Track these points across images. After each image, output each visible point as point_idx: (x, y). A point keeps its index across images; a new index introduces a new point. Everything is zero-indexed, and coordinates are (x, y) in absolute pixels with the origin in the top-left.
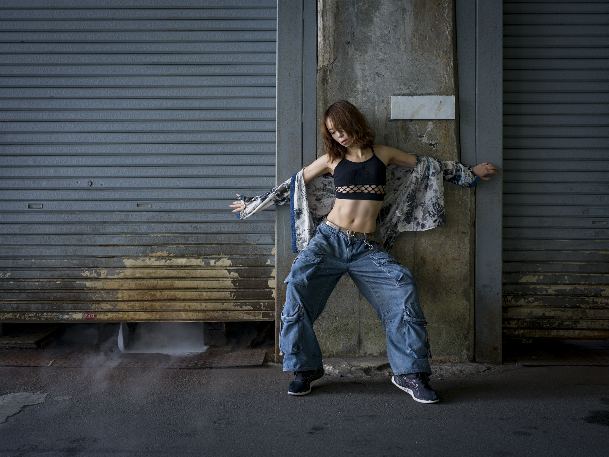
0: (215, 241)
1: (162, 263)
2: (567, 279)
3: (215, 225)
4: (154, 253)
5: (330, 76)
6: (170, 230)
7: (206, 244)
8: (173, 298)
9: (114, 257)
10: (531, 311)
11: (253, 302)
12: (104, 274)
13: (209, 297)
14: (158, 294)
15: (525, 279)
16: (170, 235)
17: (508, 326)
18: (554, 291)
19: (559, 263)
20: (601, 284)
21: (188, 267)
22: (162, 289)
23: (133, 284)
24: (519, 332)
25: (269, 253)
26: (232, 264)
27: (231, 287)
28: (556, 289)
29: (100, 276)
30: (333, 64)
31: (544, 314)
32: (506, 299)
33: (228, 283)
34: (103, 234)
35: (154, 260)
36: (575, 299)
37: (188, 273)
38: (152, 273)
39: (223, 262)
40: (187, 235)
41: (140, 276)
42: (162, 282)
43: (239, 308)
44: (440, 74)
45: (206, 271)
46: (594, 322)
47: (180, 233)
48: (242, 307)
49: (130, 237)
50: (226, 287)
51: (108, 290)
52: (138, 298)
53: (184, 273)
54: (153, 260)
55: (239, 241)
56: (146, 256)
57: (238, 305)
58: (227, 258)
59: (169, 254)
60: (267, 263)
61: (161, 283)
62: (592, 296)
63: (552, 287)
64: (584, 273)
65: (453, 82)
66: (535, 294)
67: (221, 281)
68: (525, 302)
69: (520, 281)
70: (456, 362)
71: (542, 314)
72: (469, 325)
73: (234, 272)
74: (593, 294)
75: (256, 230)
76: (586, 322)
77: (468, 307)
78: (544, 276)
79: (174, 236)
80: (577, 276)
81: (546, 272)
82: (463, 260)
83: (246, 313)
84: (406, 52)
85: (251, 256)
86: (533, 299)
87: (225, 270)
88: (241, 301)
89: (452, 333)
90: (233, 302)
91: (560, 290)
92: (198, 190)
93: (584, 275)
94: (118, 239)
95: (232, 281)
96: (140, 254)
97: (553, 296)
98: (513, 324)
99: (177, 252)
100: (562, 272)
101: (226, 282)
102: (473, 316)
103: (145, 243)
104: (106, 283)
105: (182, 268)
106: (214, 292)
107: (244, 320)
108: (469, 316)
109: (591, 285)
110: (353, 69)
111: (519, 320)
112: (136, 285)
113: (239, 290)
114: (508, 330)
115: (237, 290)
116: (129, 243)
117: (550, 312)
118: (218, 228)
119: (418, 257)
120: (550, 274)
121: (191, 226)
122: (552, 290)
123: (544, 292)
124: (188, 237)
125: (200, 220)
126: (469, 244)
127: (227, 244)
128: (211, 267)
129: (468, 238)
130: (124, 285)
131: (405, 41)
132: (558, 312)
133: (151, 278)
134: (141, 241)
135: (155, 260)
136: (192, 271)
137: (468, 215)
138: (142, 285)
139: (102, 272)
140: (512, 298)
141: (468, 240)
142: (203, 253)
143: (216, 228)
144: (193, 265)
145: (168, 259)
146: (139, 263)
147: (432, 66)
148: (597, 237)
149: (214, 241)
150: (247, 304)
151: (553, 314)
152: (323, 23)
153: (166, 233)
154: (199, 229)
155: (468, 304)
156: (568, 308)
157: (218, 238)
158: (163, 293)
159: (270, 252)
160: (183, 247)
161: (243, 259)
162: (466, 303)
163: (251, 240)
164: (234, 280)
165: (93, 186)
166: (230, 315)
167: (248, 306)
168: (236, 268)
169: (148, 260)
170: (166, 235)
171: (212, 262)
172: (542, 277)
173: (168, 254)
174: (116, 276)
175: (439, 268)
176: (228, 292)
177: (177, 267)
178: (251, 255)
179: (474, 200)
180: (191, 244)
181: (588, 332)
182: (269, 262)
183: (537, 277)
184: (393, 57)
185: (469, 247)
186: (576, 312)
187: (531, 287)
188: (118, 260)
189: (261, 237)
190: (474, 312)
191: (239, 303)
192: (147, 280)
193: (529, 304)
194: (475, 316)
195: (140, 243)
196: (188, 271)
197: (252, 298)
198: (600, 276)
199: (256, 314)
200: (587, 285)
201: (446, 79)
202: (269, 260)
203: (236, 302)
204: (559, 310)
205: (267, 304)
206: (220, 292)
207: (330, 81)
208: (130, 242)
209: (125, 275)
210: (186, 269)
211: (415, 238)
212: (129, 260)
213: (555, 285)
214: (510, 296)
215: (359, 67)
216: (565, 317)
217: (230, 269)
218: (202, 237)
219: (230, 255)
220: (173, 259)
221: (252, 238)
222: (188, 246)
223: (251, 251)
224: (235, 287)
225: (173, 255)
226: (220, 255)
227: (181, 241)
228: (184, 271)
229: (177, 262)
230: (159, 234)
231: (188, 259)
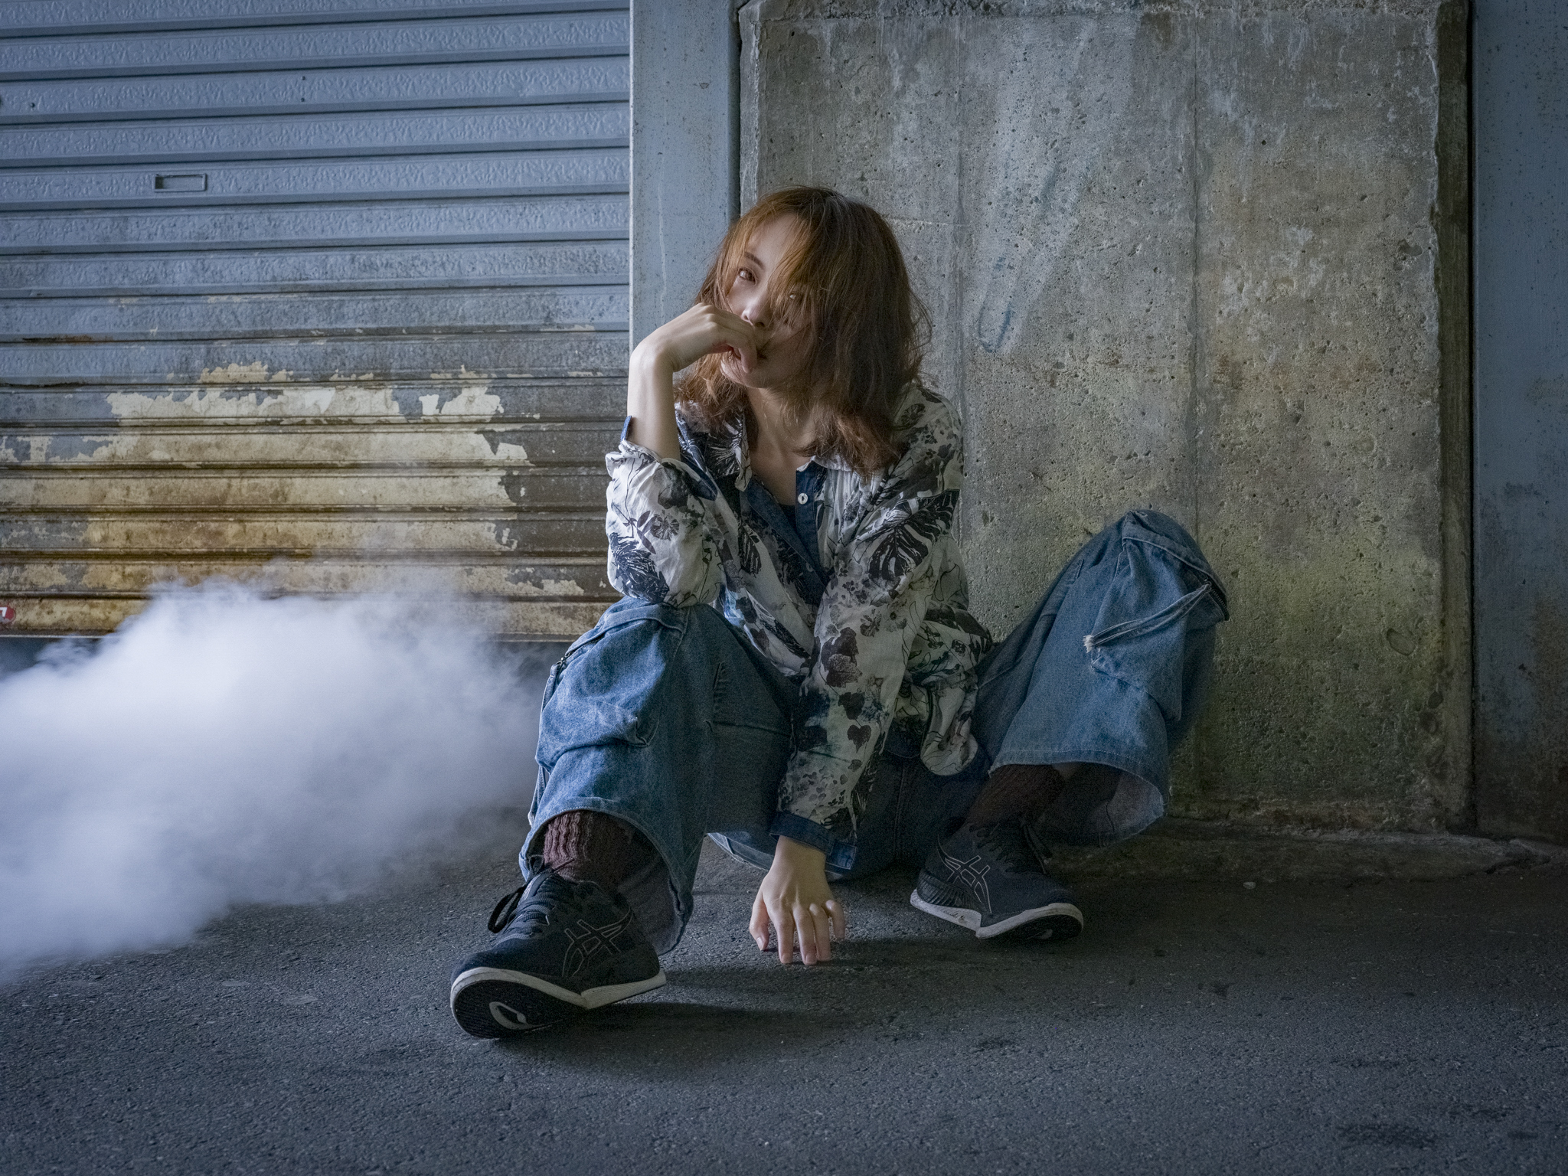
0: (440, 318)
1: (245, 407)
3: (439, 254)
4: (218, 369)
6: (275, 279)
7: (409, 331)
8: (285, 545)
9: (77, 385)
11: (585, 566)
12: (41, 449)
13: (417, 541)
14: (231, 529)
16: (276, 296)
21: (340, 423)
22: (244, 512)
23: (140, 491)
26: (502, 410)
27: (500, 504)
29: (27, 456)
33: (489, 488)
34: (39, 297)
35: (218, 394)
37: (338, 447)
38: (210, 445)
39: (471, 401)
40: (336, 298)
41: (167, 457)
42: (245, 482)
43: (529, 589)
45: (406, 438)
47: (312, 291)
48: (541, 587)
49: (133, 305)
50: (482, 504)
51: (52, 514)
52: (161, 545)
53: (324, 447)
54: (213, 394)
55: (531, 317)
56: (191, 383)
57: (526, 578)
58: (484, 385)
59: (272, 370)
61: (243, 489)
67: (463, 480)
70: (1382, 830)
72: (1442, 664)
73: (510, 442)
75: (592, 269)
77: (1435, 581)
79: (288, 302)
82: (1409, 373)
83: (559, 608)
85: (578, 377)
87: (477, 433)
88: (537, 561)
89: (1362, 699)
90: (508, 567)
94: (93, 314)
95: (502, 478)
96: (169, 372)
99: (300, 363)
101: (480, 482)
103: (188, 330)
104: (48, 484)
105: (319, 428)
106: (437, 525)
108: (1443, 623)
112: (151, 493)
113: (530, 517)
115: (524, 517)
116: (130, 329)
118: (449, 268)
119: (1208, 359)
121: (353, 261)
124: (342, 304)
125: (383, 235)
126: (1437, 300)
127: (483, 330)
128: (425, 422)
129: (1431, 273)
130: (109, 495)
133: (205, 467)
134: (175, 322)
135: (221, 396)
136: (356, 437)
137: (1432, 169)
138: (174, 494)
139: (32, 444)
141: (1431, 282)
142: (395, 365)
143: (442, 265)
144: (358, 413)
145: (269, 392)
146: (163, 406)
149: (435, 318)
150: (559, 575)
153: (262, 290)
154: (382, 271)
155: (1436, 568)
157: (453, 308)
158: (249, 525)
160: (321, 343)
161: (546, 390)
162: (1423, 563)
163: (575, 312)
164: (509, 476)
166: (497, 618)
167: (565, 583)
168: (518, 427)
169: (195, 395)
170: (263, 297)
171: (429, 405)
173: (269, 370)
174: (82, 459)
175: (1301, 407)
176: (487, 524)
177: (301, 424)
178: (574, 374)
179: (1463, 107)
180: (351, 332)
185: (1434, 312)
188: (91, 395)
189: (611, 299)
190: (1467, 608)
191: (530, 570)
192: (191, 474)
194: (1473, 626)
195: (170, 330)
196: (339, 438)
197: (579, 550)
203: (517, 566)
206: (457, 524)
208: (135, 324)
209: (114, 456)
210: (332, 430)
211: (1196, 274)
212: (130, 396)
217: (496, 430)
218: (391, 302)
219: (494, 376)
220: (285, 392)
221: (577, 303)
222: (342, 341)
223: (575, 356)
224: (514, 504)
225: (288, 375)
226: (455, 374)
227: (314, 324)
228: (324, 438)
229: (299, 404)
230: (238, 294)
231: (342, 389)
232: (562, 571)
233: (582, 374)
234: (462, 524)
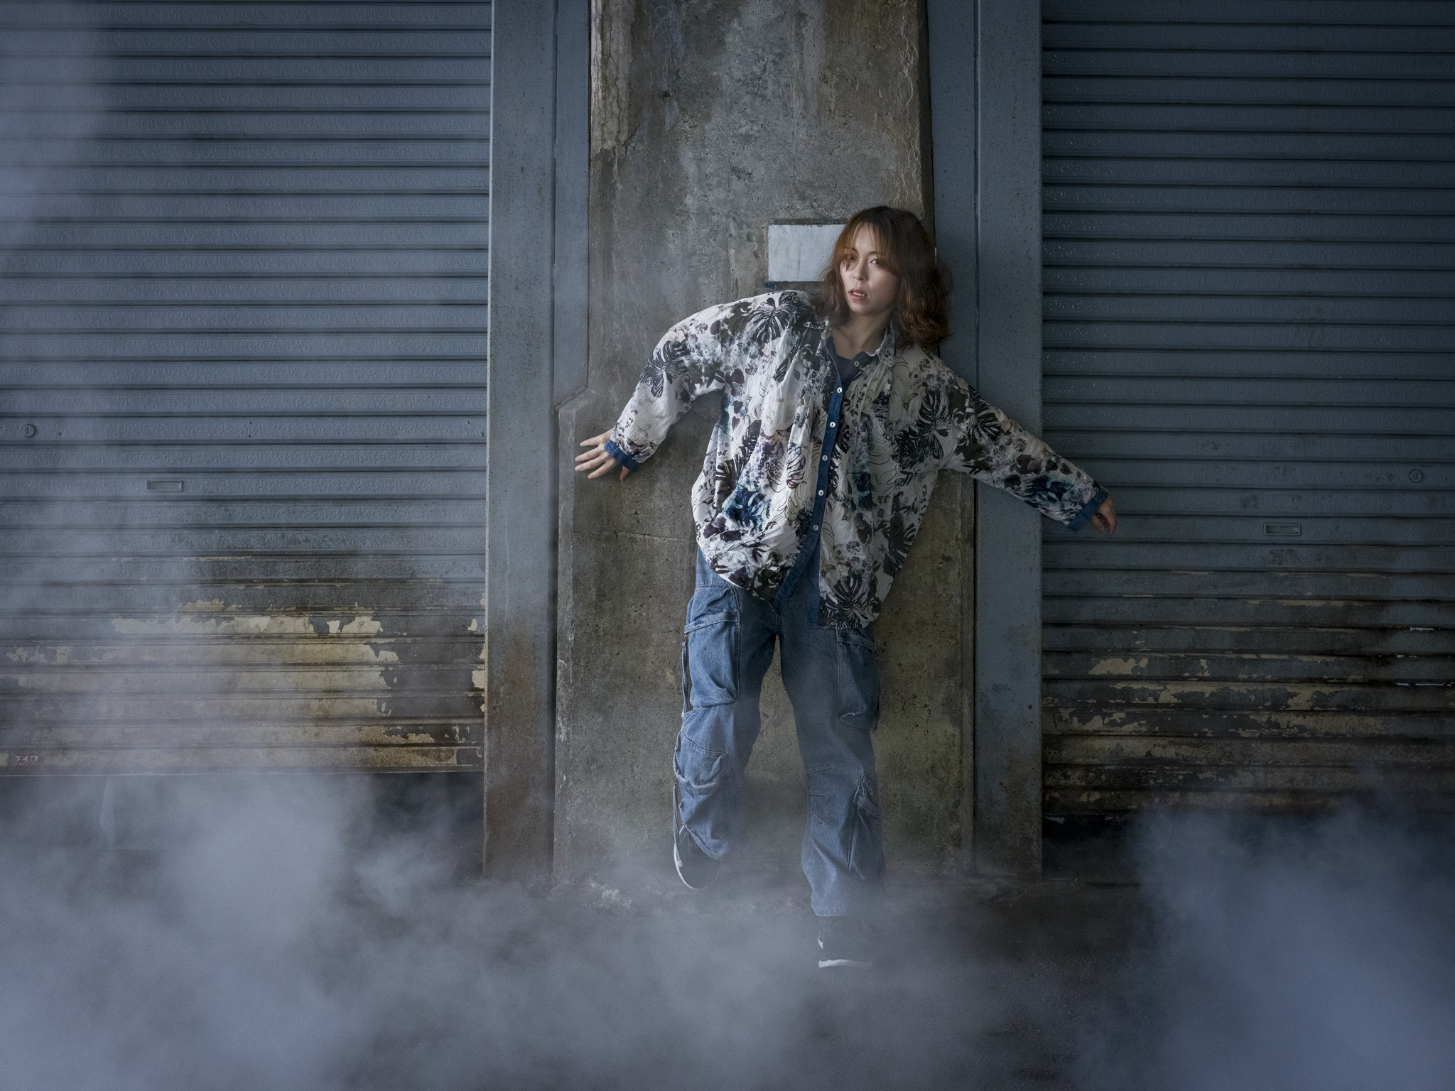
0: (341, 573)
1: (209, 627)
2: (1206, 667)
3: (342, 534)
4: (189, 603)
5: (620, 174)
6: (229, 547)
7: (320, 580)
8: (236, 714)
9: (90, 613)
10: (1118, 745)
11: (435, 725)
12: (64, 654)
13: (325, 711)
14: (199, 705)
15: (1104, 667)
16: (230, 558)
17: (1063, 782)
18: (1175, 696)
19: (1186, 628)
20: (1287, 681)
21: (273, 637)
22: (207, 693)
23: (135, 680)
24: (1089, 796)
25: (475, 604)
26: (382, 630)
27: (380, 687)
28: (1180, 691)
29: (54, 659)
30: (626, 145)
31: (1149, 753)
32: (1057, 715)
33: (374, 677)
34: (63, 556)
35: (189, 619)
36: (1225, 717)
37: (273, 653)
38: (183, 651)
39: (361, 624)
40: (271, 560)
41: (154, 659)
42: (209, 675)
43: (399, 739)
44: (888, 171)
45: (318, 648)
46: (1272, 773)
47: (254, 555)
48: (407, 738)
49: (129, 562)
50: (368, 688)
51: (72, 696)
52: (149, 715)
53: (263, 653)
54: (186, 619)
55: (401, 574)
56: (170, 611)
57: (397, 732)
58: (370, 615)
59: (226, 605)
60: (469, 629)
61: (207, 679)
62: (1266, 709)
63: (1168, 687)
64: (1247, 652)
65: (920, 192)
66: (1129, 705)
67: (356, 673)
68: (1104, 724)
69: (1091, 672)
70: (927, 876)
71: (1144, 754)
72: (960, 783)
73: (387, 650)
74: (1268, 704)
75: (440, 543)
76: (1253, 773)
77: (958, 740)
78: (1150, 660)
79: (238, 561)
80: (1231, 659)
81: (1153, 651)
82: (944, 626)
83: (418, 750)
84: (804, 117)
85: (432, 610)
86: (1123, 715)
87: (366, 644)
88: (404, 722)
89: (916, 805)
90: (385, 726)
91: (1189, 694)
92: (301, 446)
93: (1246, 656)
94: (101, 567)
95: (382, 672)
96: (155, 605)
97: (1173, 707)
98: (1075, 778)
99: (246, 601)
100: (1193, 650)
101: (367, 674)
102: (971, 761)
103: (168, 578)
104: (69, 676)
105: (260, 641)
106: (338, 701)
107: (412, 768)
108: (961, 761)
109: (1264, 681)
110: (675, 158)
111: (1088, 767)
112: (143, 682)
113: (400, 695)
114: (1062, 792)
115: (395, 695)
116: (127, 577)
117: (1164, 747)
118: (348, 543)
120: (1165, 655)
121: (283, 537)
122: (1169, 693)
123: (1151, 700)
124: (275, 563)
125: (304, 521)
126: (960, 586)
127: (370, 580)
128: (331, 637)
129: (958, 571)
130: (113, 684)
131: (802, 90)
132: (1184, 747)
133: (180, 665)
134: (159, 573)
135: (192, 620)
136: (285, 647)
137: (958, 515)
138: (158, 682)
139: (58, 651)
140: (1071, 715)
141: (957, 576)
142: (310, 601)
143: (344, 541)
144: (287, 631)
145: (225, 618)
146: (151, 627)
147: (868, 153)
148: (1277, 566)
149: (338, 573)
150: (419, 730)
151: (1171, 752)
152: (602, 48)
153: (220, 554)
154: (303, 543)
155: (958, 732)
156: (1210, 738)
157: (350, 567)
158: (211, 702)
159: (478, 601)
160: (261, 587)
161: (410, 617)
162: (951, 730)
163: (430, 570)
164: (387, 670)
165: (38, 438)
166: (377, 757)
167: (423, 735)
168: (393, 640)
169: (173, 621)
170: (221, 558)
171: (334, 626)
172: (1144, 663)
173: (224, 604)
174: (93, 660)
176: (372, 700)
177: (247, 638)
178: (429, 608)
180: (280, 581)
181: (1257, 797)
182: (473, 627)
183: (1132, 662)
184: (773, 130)
185: (959, 592)
186: (1228, 749)
187: (1119, 686)
188: (100, 620)
189: (454, 563)
190: (971, 752)
191: (399, 728)
192: (170, 670)
193: (1114, 728)
194: (975, 762)
195: (156, 578)
196: (274, 647)
198: (1284, 660)
199: (443, 755)
200: (1255, 681)
201: (902, 182)
202: (474, 621)
203: (391, 726)
204: (1187, 744)
205: (468, 728)
206: (352, 700)
207: (619, 186)
208: (130, 575)
209: (116, 658)
210: (268, 642)
212: (128, 620)
213: (1177, 682)
214: (1067, 708)
215: (690, 154)
216: (1201, 760)
217: (378, 642)
218: (309, 563)
219: (377, 609)
220: (236, 618)
221: (432, 566)
222: (275, 586)
223: (430, 597)
224: (390, 688)
225: (237, 608)
226: (352, 607)
227: (257, 574)
228: (263, 647)
229: (246, 626)
230: (202, 556)
231: (274, 617)
232: (420, 728)
233: (434, 608)
234: (355, 700)
